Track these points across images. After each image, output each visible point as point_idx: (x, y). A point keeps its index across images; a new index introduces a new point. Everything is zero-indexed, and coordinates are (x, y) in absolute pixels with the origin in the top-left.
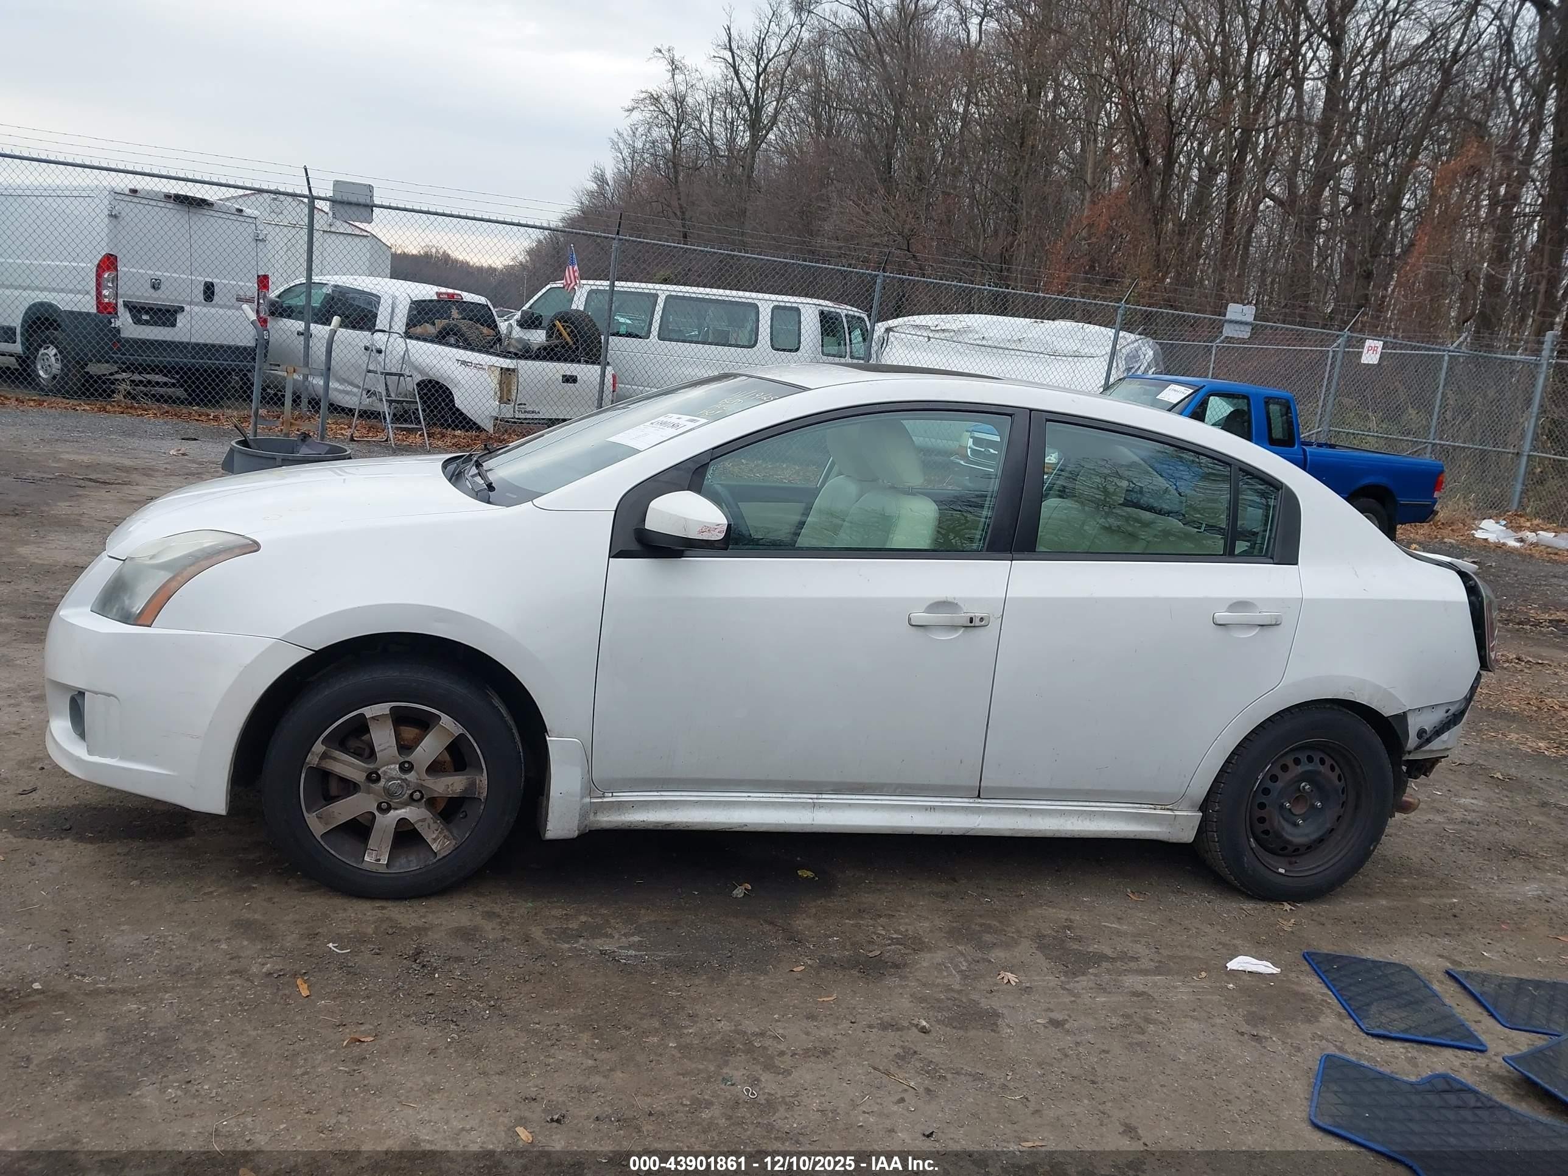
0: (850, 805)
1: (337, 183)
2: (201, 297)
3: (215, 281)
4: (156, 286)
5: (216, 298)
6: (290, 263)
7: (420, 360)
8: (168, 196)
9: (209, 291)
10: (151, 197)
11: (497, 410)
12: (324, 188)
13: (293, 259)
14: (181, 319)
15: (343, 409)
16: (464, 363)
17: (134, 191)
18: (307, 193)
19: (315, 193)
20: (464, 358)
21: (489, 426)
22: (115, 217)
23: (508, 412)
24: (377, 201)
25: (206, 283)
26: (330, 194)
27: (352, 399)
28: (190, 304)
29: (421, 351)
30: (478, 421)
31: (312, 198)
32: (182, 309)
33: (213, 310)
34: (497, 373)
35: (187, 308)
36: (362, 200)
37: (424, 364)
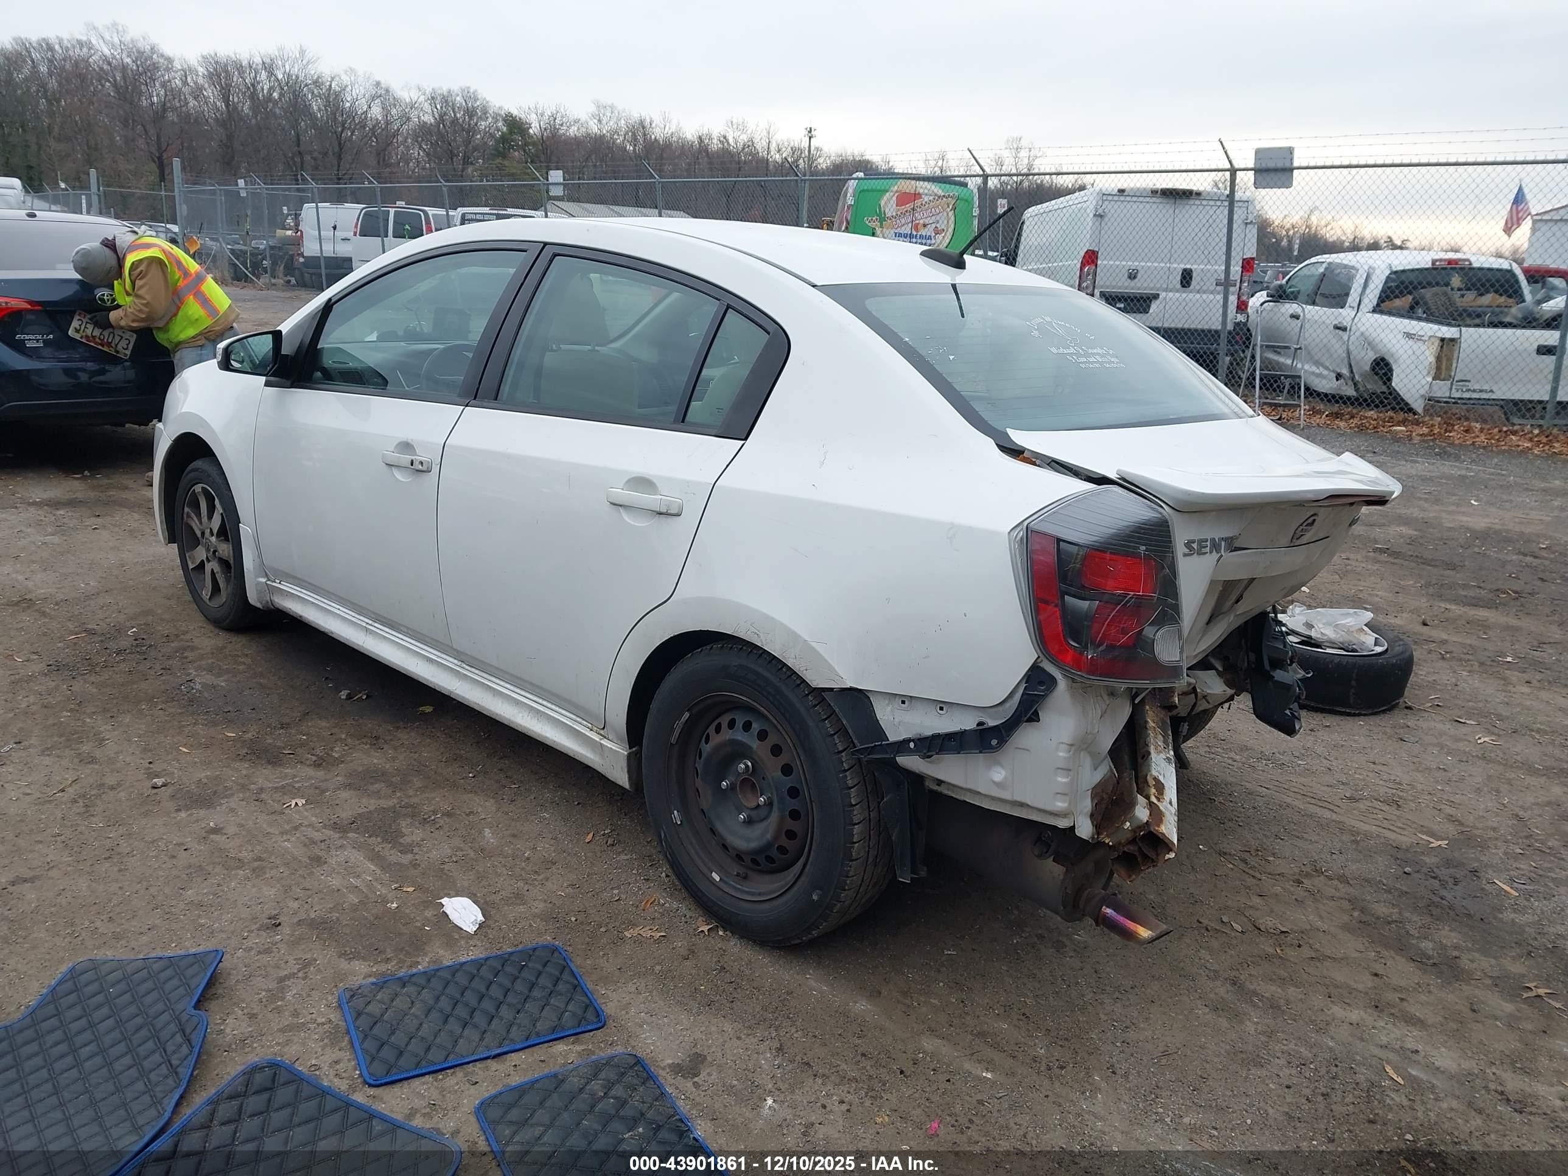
0: (385, 637)
1: (1258, 152)
2: (1179, 286)
3: (1194, 267)
4: (1132, 276)
5: (1194, 283)
6: (1210, 239)
7: (1374, 335)
8: (1154, 192)
9: (1186, 278)
10: (1138, 195)
11: (1427, 387)
12: (1245, 158)
13: (1214, 235)
14: (1154, 306)
15: (1319, 394)
16: (1409, 336)
17: (1121, 191)
18: (1228, 166)
19: (1236, 166)
20: (1409, 329)
21: (1418, 406)
22: (1101, 216)
23: (1442, 390)
24: (1296, 164)
25: (1185, 270)
26: (1251, 165)
27: (1326, 384)
28: (1166, 290)
29: (1376, 325)
30: (1410, 401)
31: (1233, 171)
32: (1156, 297)
33: (1191, 295)
34: (1437, 343)
35: (1163, 295)
36: (1280, 165)
37: (1377, 340)
